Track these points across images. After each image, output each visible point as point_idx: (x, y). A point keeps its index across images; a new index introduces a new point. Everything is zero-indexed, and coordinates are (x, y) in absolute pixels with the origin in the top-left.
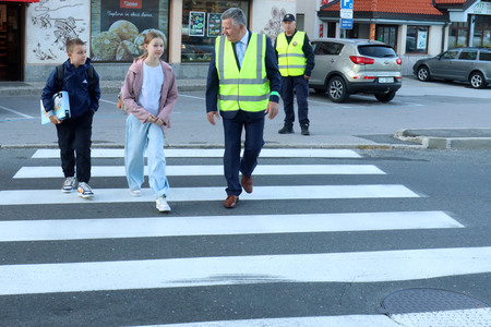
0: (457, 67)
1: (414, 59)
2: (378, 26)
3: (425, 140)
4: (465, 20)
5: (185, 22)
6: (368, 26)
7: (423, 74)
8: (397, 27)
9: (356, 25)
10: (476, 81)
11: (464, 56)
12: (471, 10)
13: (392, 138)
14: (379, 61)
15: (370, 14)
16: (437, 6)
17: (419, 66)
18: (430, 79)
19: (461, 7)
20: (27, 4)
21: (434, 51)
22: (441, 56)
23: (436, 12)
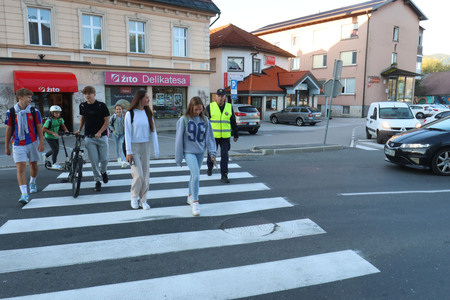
0: (291, 116)
1: (270, 113)
2: (252, 97)
3: (264, 151)
4: (294, 93)
5: (154, 97)
6: (247, 97)
7: (275, 120)
8: (261, 97)
9: (240, 98)
10: (299, 123)
11: (294, 110)
12: (297, 88)
13: (249, 151)
14: (249, 114)
15: (248, 92)
16: (281, 87)
17: (273, 116)
18: (278, 123)
19: (292, 86)
20: (72, 93)
21: (280, 108)
22: (283, 111)
23: (280, 89)
